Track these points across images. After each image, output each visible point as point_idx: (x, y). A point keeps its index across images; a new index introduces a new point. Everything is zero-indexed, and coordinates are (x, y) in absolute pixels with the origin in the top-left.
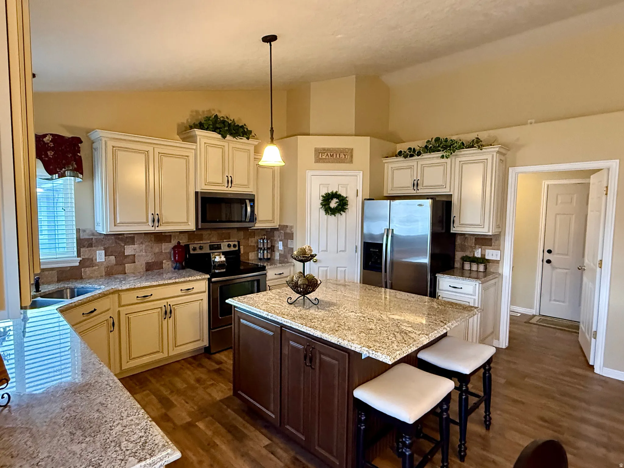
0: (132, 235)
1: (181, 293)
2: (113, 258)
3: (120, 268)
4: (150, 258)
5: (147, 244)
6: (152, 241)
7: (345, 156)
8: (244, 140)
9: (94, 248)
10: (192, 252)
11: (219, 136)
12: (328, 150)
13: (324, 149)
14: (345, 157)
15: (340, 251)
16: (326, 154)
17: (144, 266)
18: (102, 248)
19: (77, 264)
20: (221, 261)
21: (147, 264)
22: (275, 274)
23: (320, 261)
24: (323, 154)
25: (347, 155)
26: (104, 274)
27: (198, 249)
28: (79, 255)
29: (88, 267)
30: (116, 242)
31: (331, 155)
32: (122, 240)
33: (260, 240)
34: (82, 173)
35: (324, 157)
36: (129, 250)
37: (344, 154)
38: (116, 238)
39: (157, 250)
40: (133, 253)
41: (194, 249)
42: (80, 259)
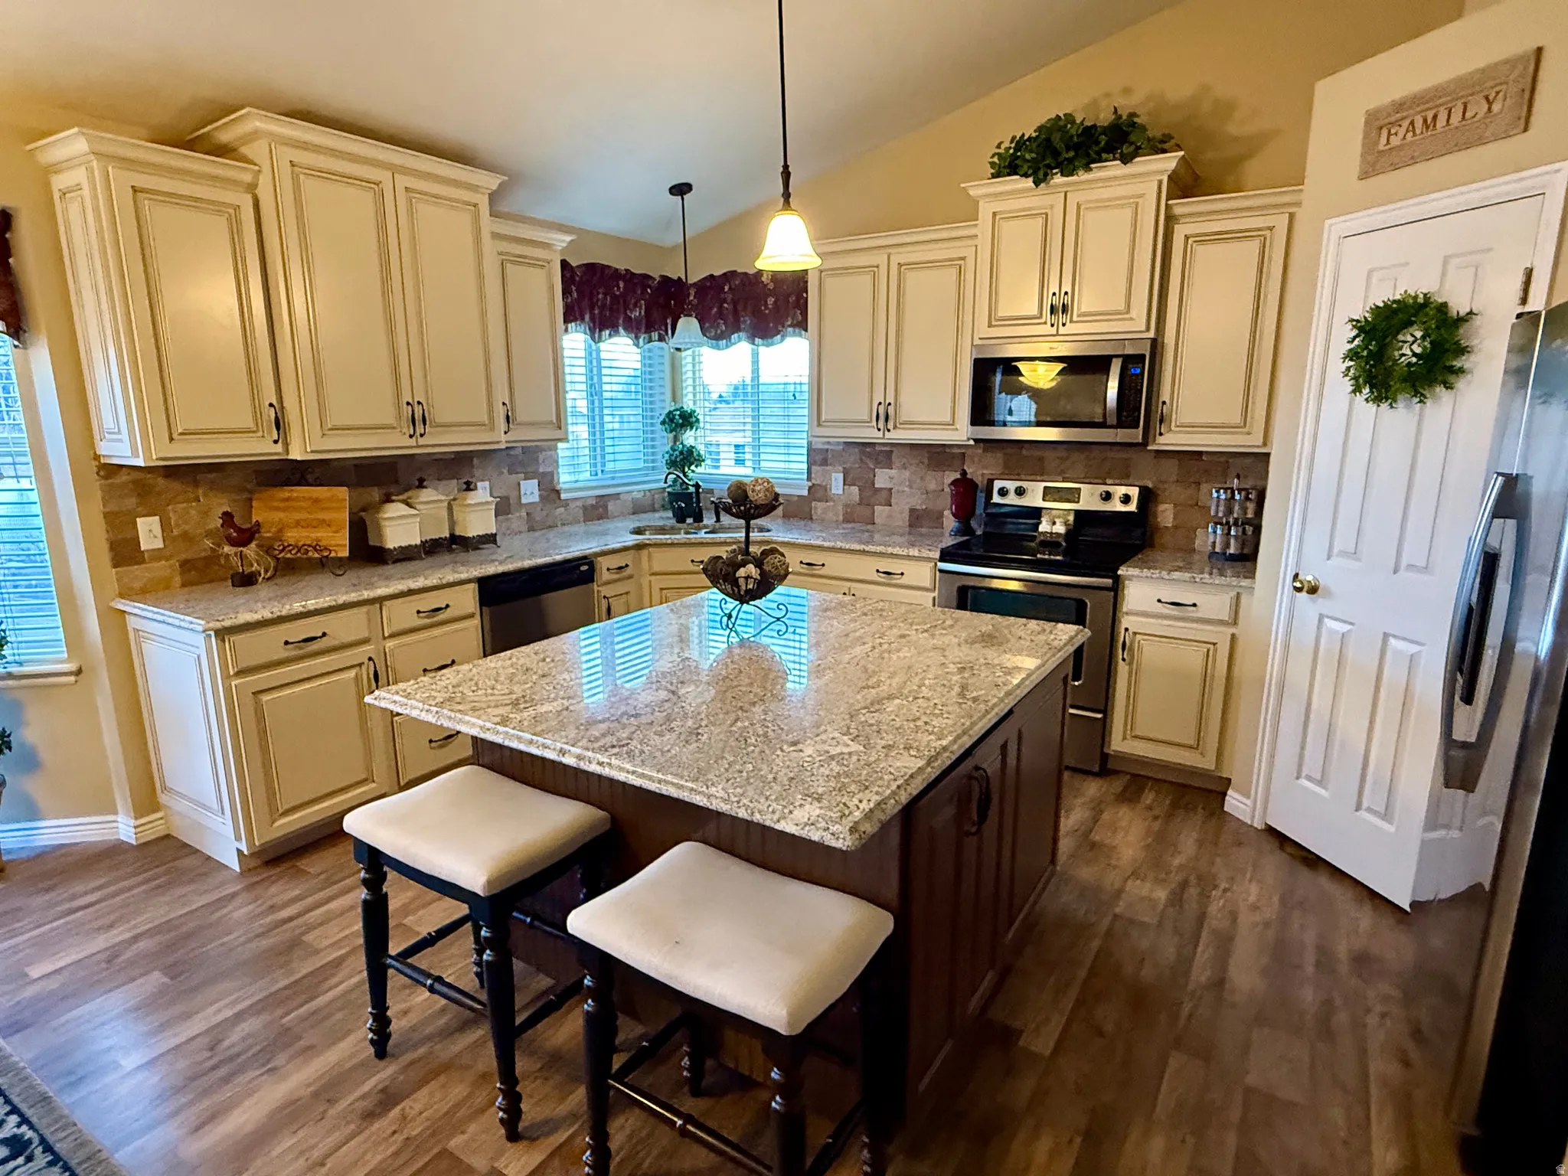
0: (887, 448)
1: (876, 577)
2: (855, 490)
3: (867, 511)
4: (918, 502)
5: (913, 468)
6: (923, 463)
7: (1490, 103)
8: (1113, 168)
9: (829, 468)
10: (996, 499)
11: (1029, 182)
12: (1417, 101)
13: (1399, 106)
14: (1490, 109)
15: (1411, 567)
16: (1406, 124)
17: (906, 515)
18: (841, 469)
19: (805, 493)
20: (1051, 533)
21: (912, 511)
22: (1159, 601)
23: (1329, 594)
24: (1393, 131)
25: (1501, 95)
26: (841, 518)
27: (1012, 494)
28: (809, 479)
29: (820, 500)
30: (861, 460)
31: (1425, 121)
32: (869, 455)
33: (1218, 492)
34: (806, 330)
35: (1395, 141)
36: (883, 478)
37: (1487, 98)
38: (863, 453)
39: (932, 486)
40: (889, 486)
41: (1003, 492)
42: (810, 484)
